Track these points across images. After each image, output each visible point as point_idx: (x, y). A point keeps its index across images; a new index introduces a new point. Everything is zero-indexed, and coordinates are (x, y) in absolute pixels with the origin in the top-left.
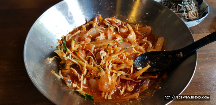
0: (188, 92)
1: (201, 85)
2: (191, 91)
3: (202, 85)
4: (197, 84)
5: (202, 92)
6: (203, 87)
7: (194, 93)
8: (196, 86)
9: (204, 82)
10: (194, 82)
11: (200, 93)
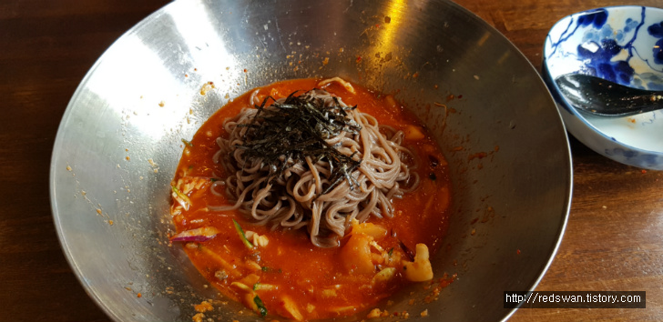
0: (567, 282)
1: (607, 257)
2: (577, 279)
3: (610, 258)
4: (594, 257)
5: (609, 282)
6: (613, 264)
7: (588, 283)
8: (592, 263)
9: (615, 249)
10: (586, 251)
11: (604, 283)
